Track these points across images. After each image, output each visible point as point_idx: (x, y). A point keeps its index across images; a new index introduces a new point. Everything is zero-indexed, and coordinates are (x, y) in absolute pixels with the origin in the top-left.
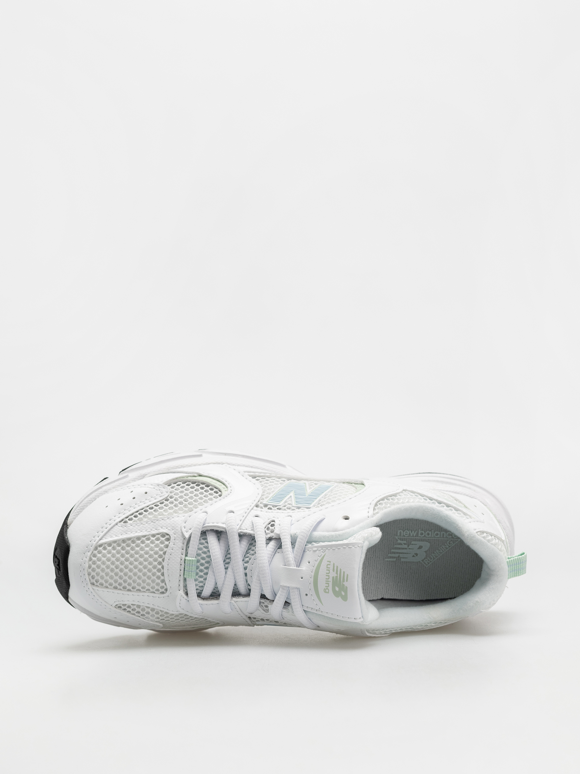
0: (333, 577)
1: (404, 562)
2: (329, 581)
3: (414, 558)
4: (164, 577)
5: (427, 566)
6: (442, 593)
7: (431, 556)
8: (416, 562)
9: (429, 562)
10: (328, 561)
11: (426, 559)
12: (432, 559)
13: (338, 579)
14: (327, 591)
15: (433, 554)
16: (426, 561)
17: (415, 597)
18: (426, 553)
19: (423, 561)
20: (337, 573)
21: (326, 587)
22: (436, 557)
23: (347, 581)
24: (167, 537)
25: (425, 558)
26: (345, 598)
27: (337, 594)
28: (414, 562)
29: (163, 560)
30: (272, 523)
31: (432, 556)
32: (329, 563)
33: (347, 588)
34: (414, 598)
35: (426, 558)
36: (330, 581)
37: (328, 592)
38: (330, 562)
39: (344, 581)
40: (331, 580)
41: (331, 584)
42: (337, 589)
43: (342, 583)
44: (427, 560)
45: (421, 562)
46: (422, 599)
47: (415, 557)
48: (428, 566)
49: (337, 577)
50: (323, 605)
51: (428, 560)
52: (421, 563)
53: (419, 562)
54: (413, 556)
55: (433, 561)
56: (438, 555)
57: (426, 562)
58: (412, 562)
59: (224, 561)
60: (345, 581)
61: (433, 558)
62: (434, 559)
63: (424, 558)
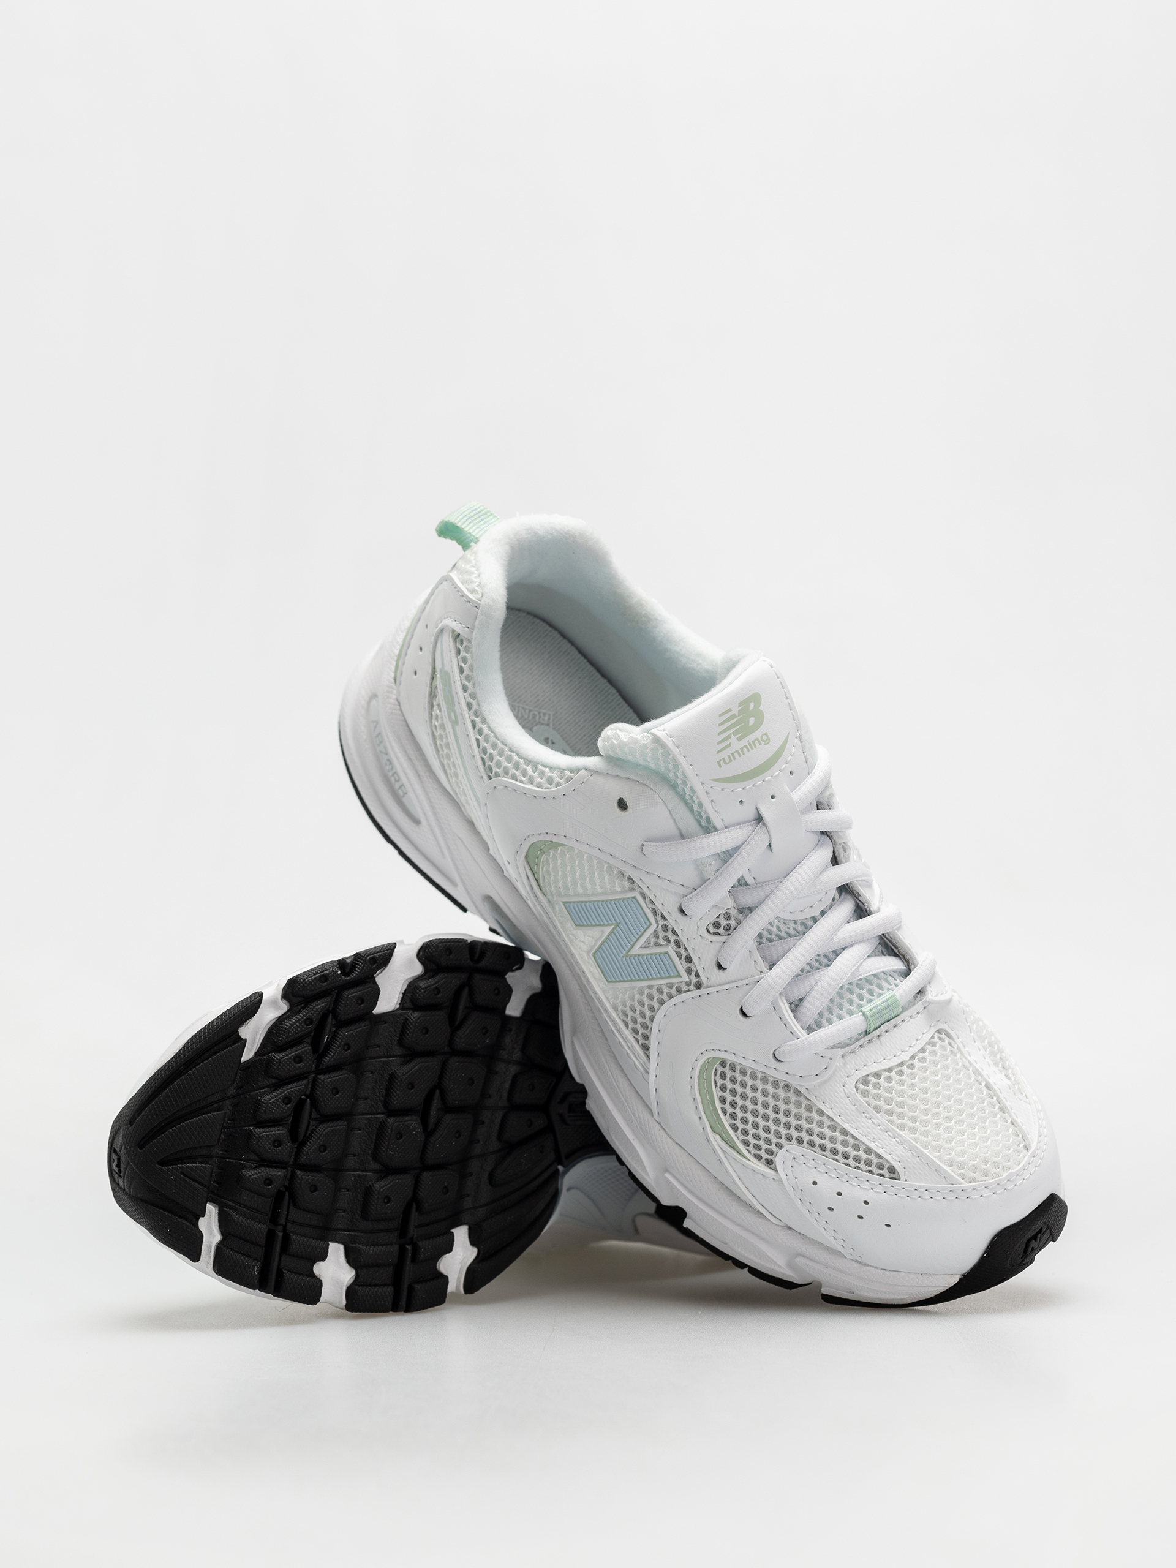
0: (739, 739)
1: (573, 750)
2: (750, 744)
3: (554, 741)
4: (925, 1045)
5: (552, 714)
6: (573, 662)
7: (531, 717)
8: (559, 733)
9: (542, 714)
10: (720, 767)
11: (543, 722)
12: (534, 714)
13: (737, 728)
14: (765, 738)
15: (526, 716)
16: (543, 720)
17: (614, 696)
18: (533, 728)
19: (548, 725)
20: (729, 737)
21: (760, 744)
22: (525, 710)
23: (730, 710)
24: (861, 1086)
25: (542, 724)
26: (756, 698)
27: (760, 717)
28: (562, 736)
29: (902, 1064)
30: (712, 930)
31: (529, 717)
32: (722, 763)
33: (740, 704)
34: (617, 697)
35: (539, 722)
36: (748, 741)
37: (766, 734)
38: (719, 762)
39: (734, 716)
40: (744, 742)
41: (751, 737)
42: (752, 721)
43: (740, 717)
44: (541, 720)
45: (551, 725)
46: (608, 684)
47: (552, 740)
48: (549, 712)
49: (735, 733)
50: (789, 734)
51: (540, 717)
52: (554, 724)
53: (554, 729)
54: (553, 743)
55: (536, 709)
56: (521, 709)
57: (546, 718)
58: (563, 739)
59: (827, 966)
60: (731, 713)
61: (531, 713)
62: (530, 711)
63: (543, 726)
